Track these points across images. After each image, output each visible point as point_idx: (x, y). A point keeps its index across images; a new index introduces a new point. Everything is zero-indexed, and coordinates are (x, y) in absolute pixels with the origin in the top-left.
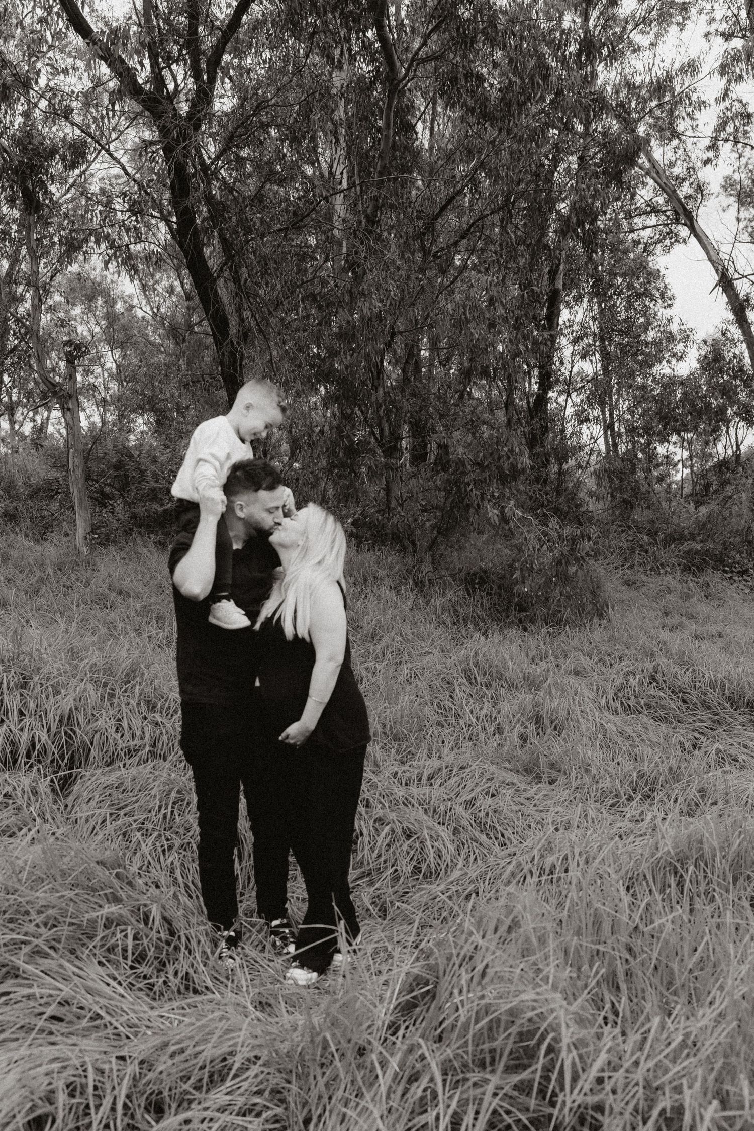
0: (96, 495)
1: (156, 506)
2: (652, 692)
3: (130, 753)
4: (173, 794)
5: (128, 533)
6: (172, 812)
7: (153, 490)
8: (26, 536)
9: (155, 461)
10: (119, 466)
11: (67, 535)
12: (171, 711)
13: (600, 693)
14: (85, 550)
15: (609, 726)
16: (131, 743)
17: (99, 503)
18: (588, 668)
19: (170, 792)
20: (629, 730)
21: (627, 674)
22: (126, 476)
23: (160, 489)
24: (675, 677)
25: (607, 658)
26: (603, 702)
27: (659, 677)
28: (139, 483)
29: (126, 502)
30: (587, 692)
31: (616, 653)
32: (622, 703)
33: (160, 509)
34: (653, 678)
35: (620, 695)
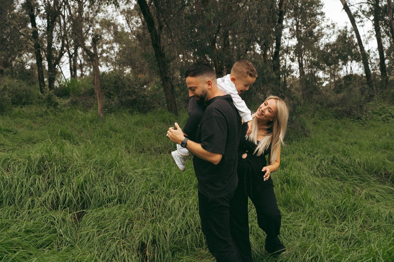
0: (107, 94)
1: (129, 97)
2: (333, 167)
3: (109, 200)
4: (127, 221)
5: (119, 108)
6: (126, 229)
7: (128, 91)
8: (80, 110)
9: (129, 80)
10: (116, 83)
11: (95, 109)
12: (129, 181)
13: (310, 168)
14: (102, 115)
15: (317, 183)
16: (110, 196)
17: (109, 97)
18: (304, 157)
19: (126, 219)
20: (326, 184)
21: (321, 160)
22: (118, 87)
23: (131, 91)
24: (342, 161)
25: (311, 153)
26: (312, 172)
27: (335, 161)
28: (123, 89)
29: (118, 97)
30: (305, 169)
31: (315, 151)
32: (320, 172)
33: (131, 99)
34: (333, 162)
35: (319, 169)
